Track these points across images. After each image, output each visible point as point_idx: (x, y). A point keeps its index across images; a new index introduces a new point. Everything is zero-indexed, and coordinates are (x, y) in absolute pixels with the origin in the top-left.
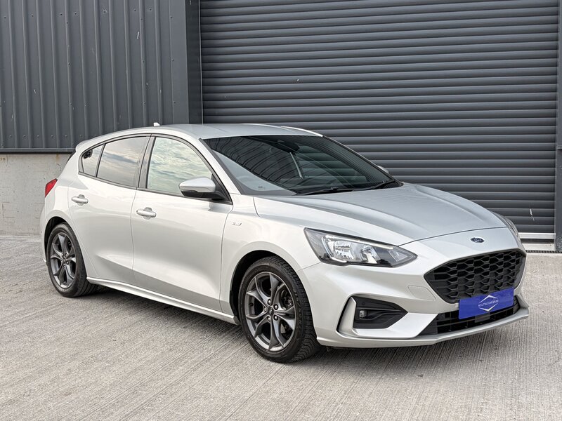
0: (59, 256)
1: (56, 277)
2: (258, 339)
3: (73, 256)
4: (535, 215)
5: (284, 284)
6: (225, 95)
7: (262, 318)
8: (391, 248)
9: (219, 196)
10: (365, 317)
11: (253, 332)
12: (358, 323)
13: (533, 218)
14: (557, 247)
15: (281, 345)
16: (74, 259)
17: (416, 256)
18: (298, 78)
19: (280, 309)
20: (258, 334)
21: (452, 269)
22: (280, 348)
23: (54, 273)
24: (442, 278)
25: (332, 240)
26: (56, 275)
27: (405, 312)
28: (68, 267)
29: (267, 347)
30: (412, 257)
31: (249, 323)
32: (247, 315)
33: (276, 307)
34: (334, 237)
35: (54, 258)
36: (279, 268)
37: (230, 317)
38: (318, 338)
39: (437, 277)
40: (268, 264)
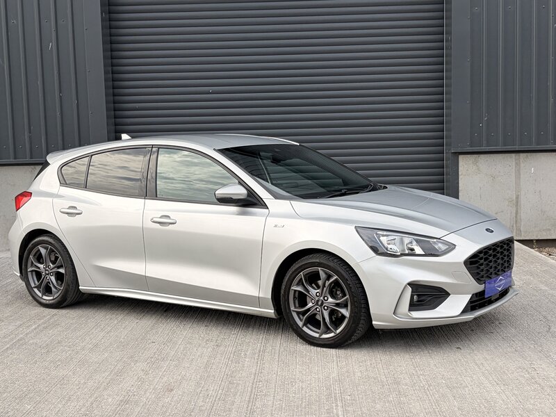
0: (39, 268)
1: (36, 290)
2: (305, 329)
3: (60, 267)
5: (336, 277)
7: (309, 310)
8: (435, 240)
9: (250, 202)
10: (418, 301)
11: (300, 324)
12: (414, 306)
15: (332, 332)
16: (62, 270)
17: (455, 245)
18: (211, 89)
19: (330, 300)
20: (305, 325)
21: (482, 255)
22: (332, 335)
23: (33, 285)
24: (474, 262)
25: (383, 236)
26: (35, 287)
27: (448, 294)
28: (53, 279)
29: (317, 335)
30: (452, 247)
31: (295, 315)
32: (292, 308)
33: (326, 298)
34: (385, 233)
35: (32, 271)
36: (331, 264)
37: (270, 312)
38: (373, 323)
39: (472, 263)
40: (318, 261)
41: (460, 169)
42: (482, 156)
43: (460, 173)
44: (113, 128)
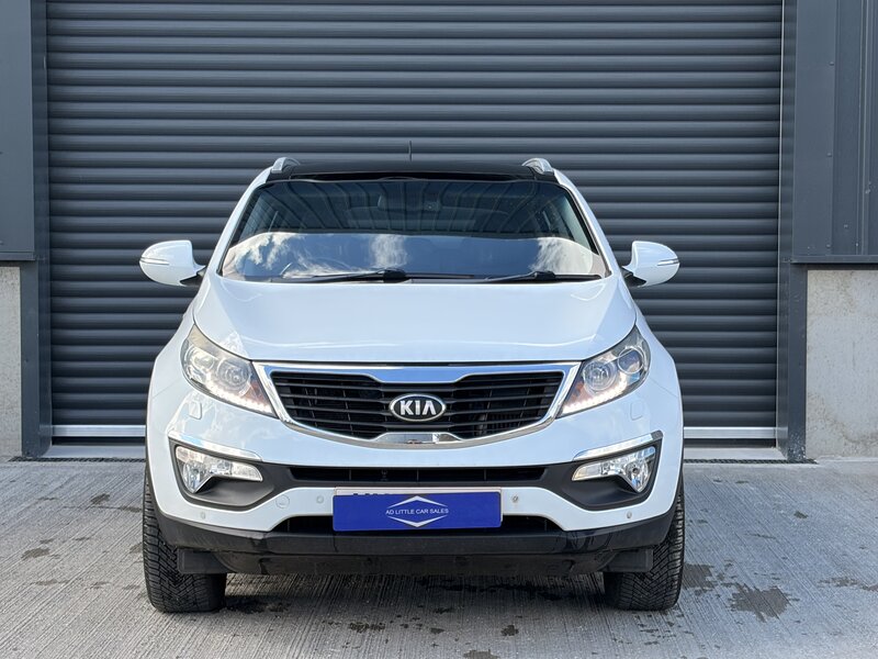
41: (810, 300)
42: (860, 274)
43: (808, 309)
44: (45, 188)
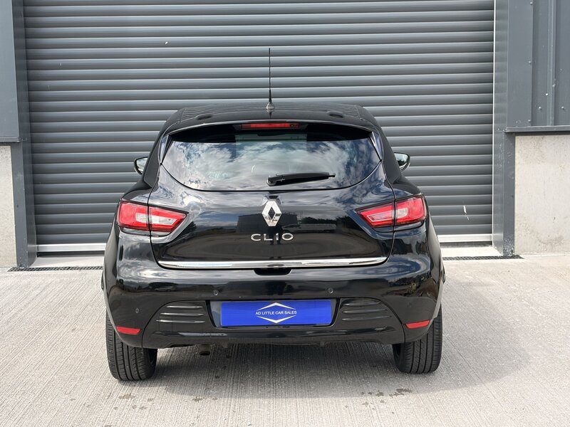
4: (469, 212)
6: (61, 62)
13: (468, 217)
14: (505, 251)
18: (167, 40)
43: (516, 161)
